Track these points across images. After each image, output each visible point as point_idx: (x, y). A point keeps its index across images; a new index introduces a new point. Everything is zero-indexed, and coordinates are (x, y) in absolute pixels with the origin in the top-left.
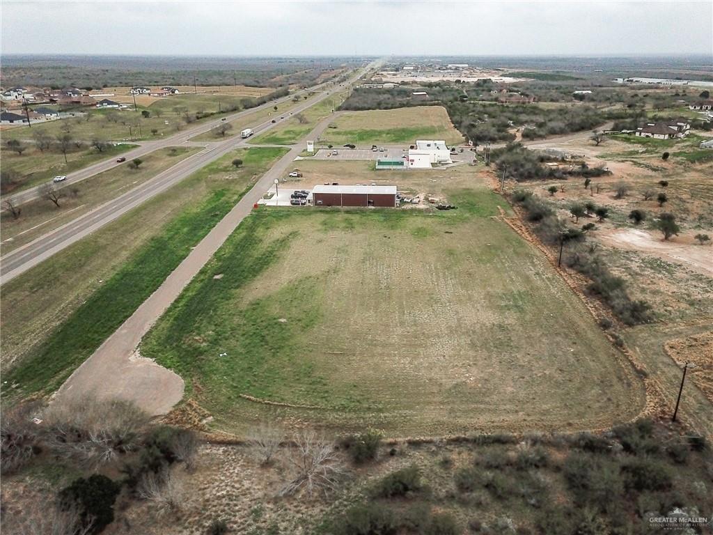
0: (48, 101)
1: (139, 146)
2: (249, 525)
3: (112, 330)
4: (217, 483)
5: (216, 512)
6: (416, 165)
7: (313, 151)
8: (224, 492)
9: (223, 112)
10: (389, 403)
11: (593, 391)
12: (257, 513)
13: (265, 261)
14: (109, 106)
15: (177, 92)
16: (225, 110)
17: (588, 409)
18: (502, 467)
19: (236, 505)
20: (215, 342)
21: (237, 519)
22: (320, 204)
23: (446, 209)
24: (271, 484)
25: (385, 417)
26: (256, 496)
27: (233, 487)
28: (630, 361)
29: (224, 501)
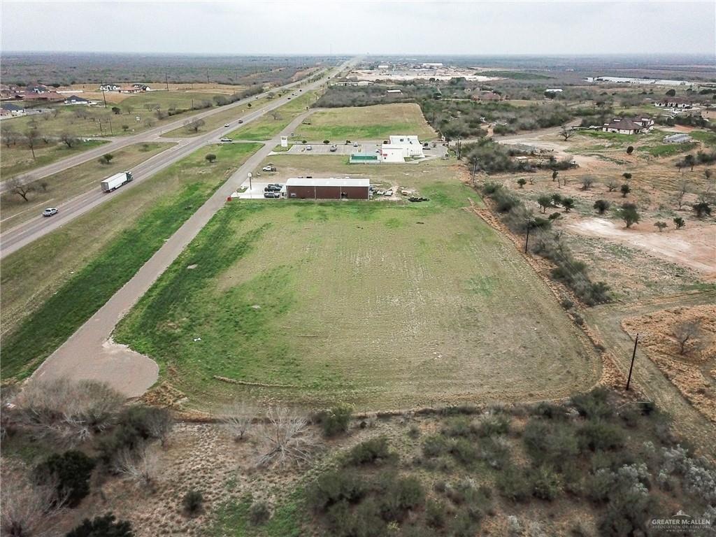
0: (14, 97)
1: (109, 142)
2: (223, 495)
3: (84, 319)
4: (192, 458)
5: (191, 484)
6: (389, 160)
7: (287, 146)
8: (199, 466)
9: (195, 109)
10: (360, 380)
11: (554, 365)
12: (232, 484)
13: (239, 252)
14: (77, 103)
15: (148, 89)
16: (198, 107)
17: (549, 382)
18: (466, 434)
19: (211, 478)
20: (189, 328)
21: (211, 490)
22: (293, 197)
23: (418, 201)
24: (245, 457)
25: (356, 393)
26: (231, 469)
27: (208, 461)
28: (589, 337)
29: (199, 474)
